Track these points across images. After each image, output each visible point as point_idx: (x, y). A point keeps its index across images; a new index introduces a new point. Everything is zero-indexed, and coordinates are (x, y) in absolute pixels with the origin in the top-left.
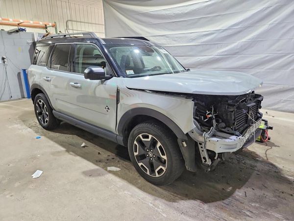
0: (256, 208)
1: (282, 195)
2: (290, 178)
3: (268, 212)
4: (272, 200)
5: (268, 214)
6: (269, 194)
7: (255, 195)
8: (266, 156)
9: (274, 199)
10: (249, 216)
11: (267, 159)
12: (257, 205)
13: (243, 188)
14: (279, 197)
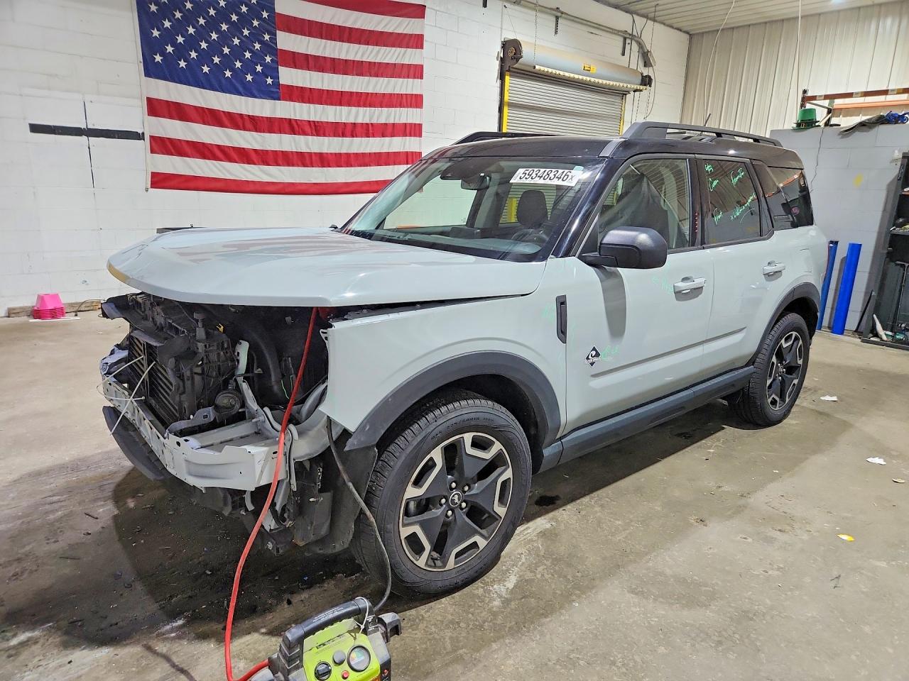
0: (47, 513)
1: (14, 568)
2: (23, 637)
3: (21, 521)
4: (29, 544)
5: (19, 519)
6: (47, 548)
7: (72, 528)
8: (167, 658)
9: (28, 548)
10: (50, 496)
11: (149, 648)
12: (51, 517)
13: (110, 522)
14: (19, 560)
